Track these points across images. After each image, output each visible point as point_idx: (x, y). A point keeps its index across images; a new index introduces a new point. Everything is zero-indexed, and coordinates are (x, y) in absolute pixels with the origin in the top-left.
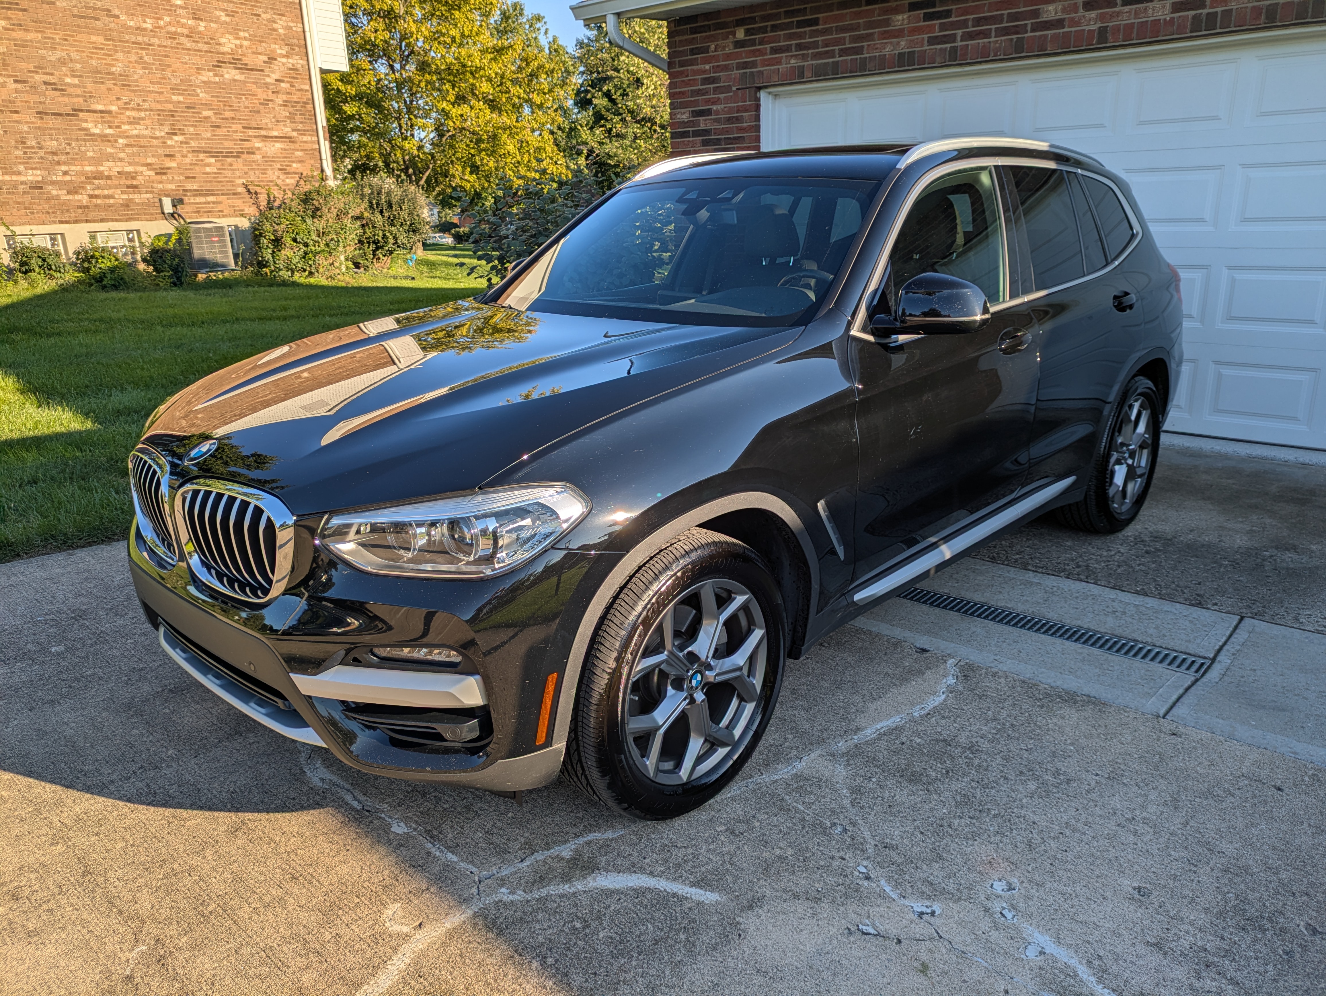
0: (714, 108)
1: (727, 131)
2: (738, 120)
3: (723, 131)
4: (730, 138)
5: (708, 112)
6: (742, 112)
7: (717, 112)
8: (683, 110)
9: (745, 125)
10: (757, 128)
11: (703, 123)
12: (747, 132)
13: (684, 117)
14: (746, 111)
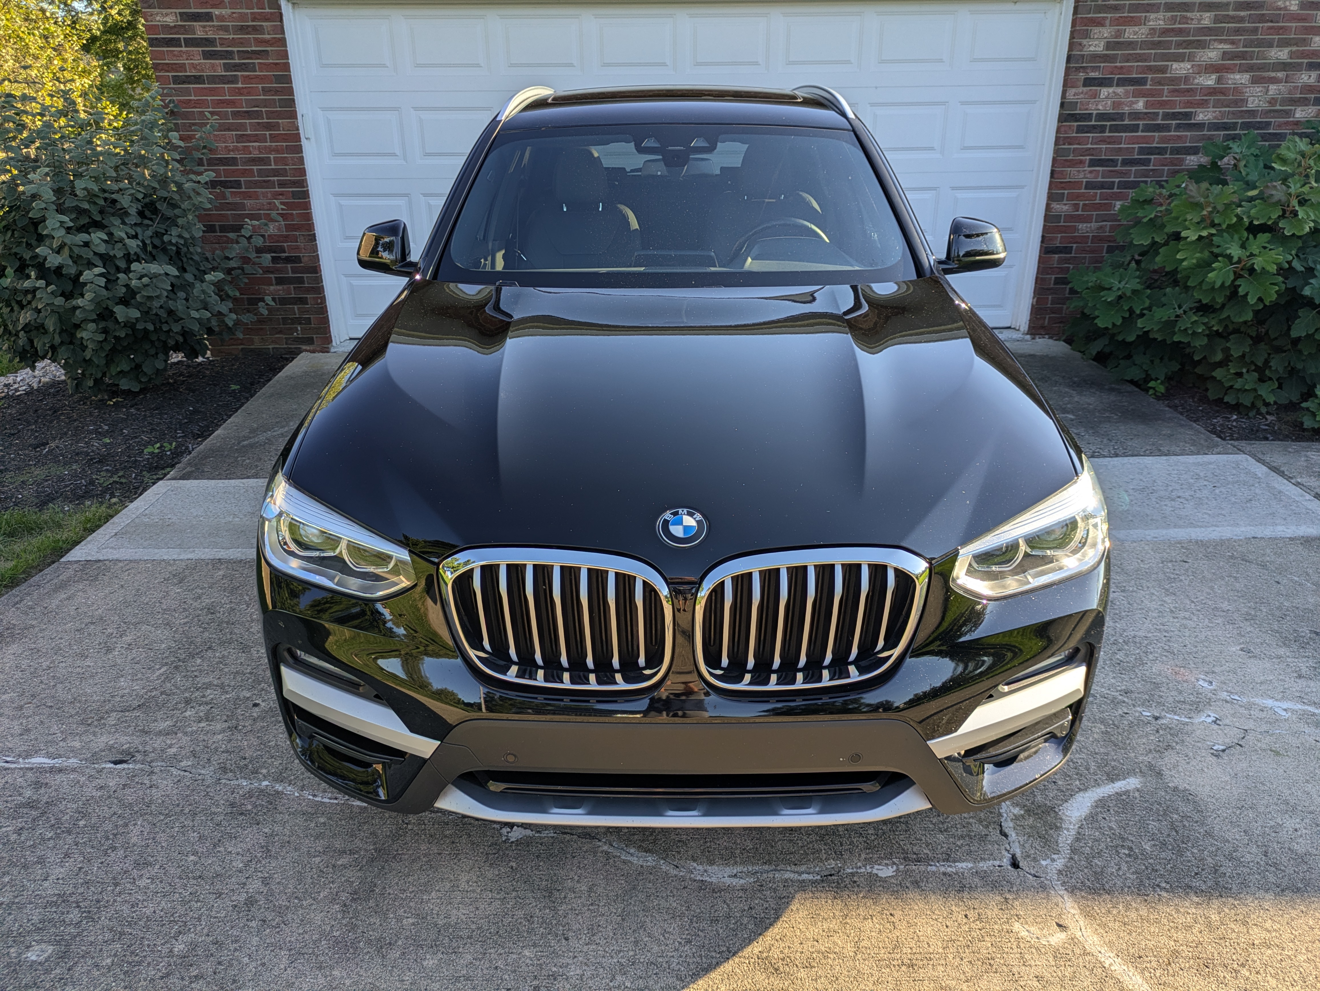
0: (217, 12)
1: (241, 43)
2: (256, 30)
3: (233, 42)
4: (247, 52)
5: (208, 17)
6: (259, 20)
7: (221, 18)
8: (164, 11)
9: (267, 36)
10: (282, 42)
11: (200, 30)
12: (271, 45)
13: (167, 19)
14: (267, 20)
